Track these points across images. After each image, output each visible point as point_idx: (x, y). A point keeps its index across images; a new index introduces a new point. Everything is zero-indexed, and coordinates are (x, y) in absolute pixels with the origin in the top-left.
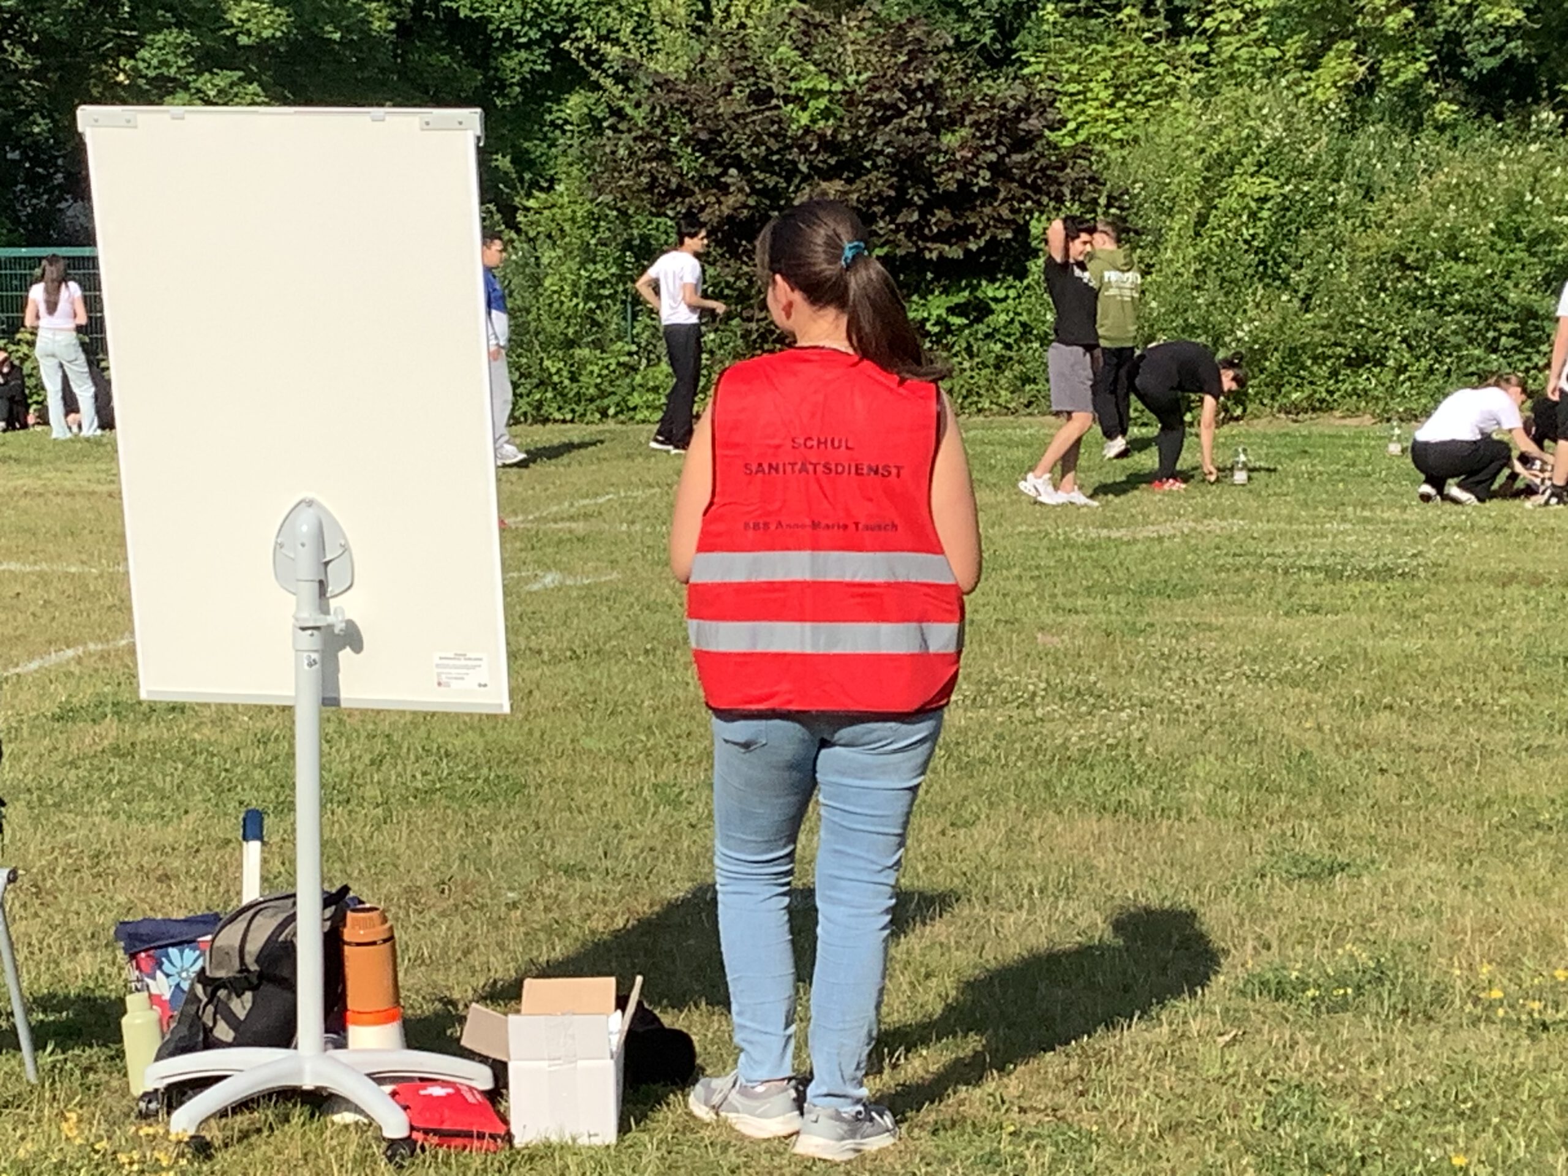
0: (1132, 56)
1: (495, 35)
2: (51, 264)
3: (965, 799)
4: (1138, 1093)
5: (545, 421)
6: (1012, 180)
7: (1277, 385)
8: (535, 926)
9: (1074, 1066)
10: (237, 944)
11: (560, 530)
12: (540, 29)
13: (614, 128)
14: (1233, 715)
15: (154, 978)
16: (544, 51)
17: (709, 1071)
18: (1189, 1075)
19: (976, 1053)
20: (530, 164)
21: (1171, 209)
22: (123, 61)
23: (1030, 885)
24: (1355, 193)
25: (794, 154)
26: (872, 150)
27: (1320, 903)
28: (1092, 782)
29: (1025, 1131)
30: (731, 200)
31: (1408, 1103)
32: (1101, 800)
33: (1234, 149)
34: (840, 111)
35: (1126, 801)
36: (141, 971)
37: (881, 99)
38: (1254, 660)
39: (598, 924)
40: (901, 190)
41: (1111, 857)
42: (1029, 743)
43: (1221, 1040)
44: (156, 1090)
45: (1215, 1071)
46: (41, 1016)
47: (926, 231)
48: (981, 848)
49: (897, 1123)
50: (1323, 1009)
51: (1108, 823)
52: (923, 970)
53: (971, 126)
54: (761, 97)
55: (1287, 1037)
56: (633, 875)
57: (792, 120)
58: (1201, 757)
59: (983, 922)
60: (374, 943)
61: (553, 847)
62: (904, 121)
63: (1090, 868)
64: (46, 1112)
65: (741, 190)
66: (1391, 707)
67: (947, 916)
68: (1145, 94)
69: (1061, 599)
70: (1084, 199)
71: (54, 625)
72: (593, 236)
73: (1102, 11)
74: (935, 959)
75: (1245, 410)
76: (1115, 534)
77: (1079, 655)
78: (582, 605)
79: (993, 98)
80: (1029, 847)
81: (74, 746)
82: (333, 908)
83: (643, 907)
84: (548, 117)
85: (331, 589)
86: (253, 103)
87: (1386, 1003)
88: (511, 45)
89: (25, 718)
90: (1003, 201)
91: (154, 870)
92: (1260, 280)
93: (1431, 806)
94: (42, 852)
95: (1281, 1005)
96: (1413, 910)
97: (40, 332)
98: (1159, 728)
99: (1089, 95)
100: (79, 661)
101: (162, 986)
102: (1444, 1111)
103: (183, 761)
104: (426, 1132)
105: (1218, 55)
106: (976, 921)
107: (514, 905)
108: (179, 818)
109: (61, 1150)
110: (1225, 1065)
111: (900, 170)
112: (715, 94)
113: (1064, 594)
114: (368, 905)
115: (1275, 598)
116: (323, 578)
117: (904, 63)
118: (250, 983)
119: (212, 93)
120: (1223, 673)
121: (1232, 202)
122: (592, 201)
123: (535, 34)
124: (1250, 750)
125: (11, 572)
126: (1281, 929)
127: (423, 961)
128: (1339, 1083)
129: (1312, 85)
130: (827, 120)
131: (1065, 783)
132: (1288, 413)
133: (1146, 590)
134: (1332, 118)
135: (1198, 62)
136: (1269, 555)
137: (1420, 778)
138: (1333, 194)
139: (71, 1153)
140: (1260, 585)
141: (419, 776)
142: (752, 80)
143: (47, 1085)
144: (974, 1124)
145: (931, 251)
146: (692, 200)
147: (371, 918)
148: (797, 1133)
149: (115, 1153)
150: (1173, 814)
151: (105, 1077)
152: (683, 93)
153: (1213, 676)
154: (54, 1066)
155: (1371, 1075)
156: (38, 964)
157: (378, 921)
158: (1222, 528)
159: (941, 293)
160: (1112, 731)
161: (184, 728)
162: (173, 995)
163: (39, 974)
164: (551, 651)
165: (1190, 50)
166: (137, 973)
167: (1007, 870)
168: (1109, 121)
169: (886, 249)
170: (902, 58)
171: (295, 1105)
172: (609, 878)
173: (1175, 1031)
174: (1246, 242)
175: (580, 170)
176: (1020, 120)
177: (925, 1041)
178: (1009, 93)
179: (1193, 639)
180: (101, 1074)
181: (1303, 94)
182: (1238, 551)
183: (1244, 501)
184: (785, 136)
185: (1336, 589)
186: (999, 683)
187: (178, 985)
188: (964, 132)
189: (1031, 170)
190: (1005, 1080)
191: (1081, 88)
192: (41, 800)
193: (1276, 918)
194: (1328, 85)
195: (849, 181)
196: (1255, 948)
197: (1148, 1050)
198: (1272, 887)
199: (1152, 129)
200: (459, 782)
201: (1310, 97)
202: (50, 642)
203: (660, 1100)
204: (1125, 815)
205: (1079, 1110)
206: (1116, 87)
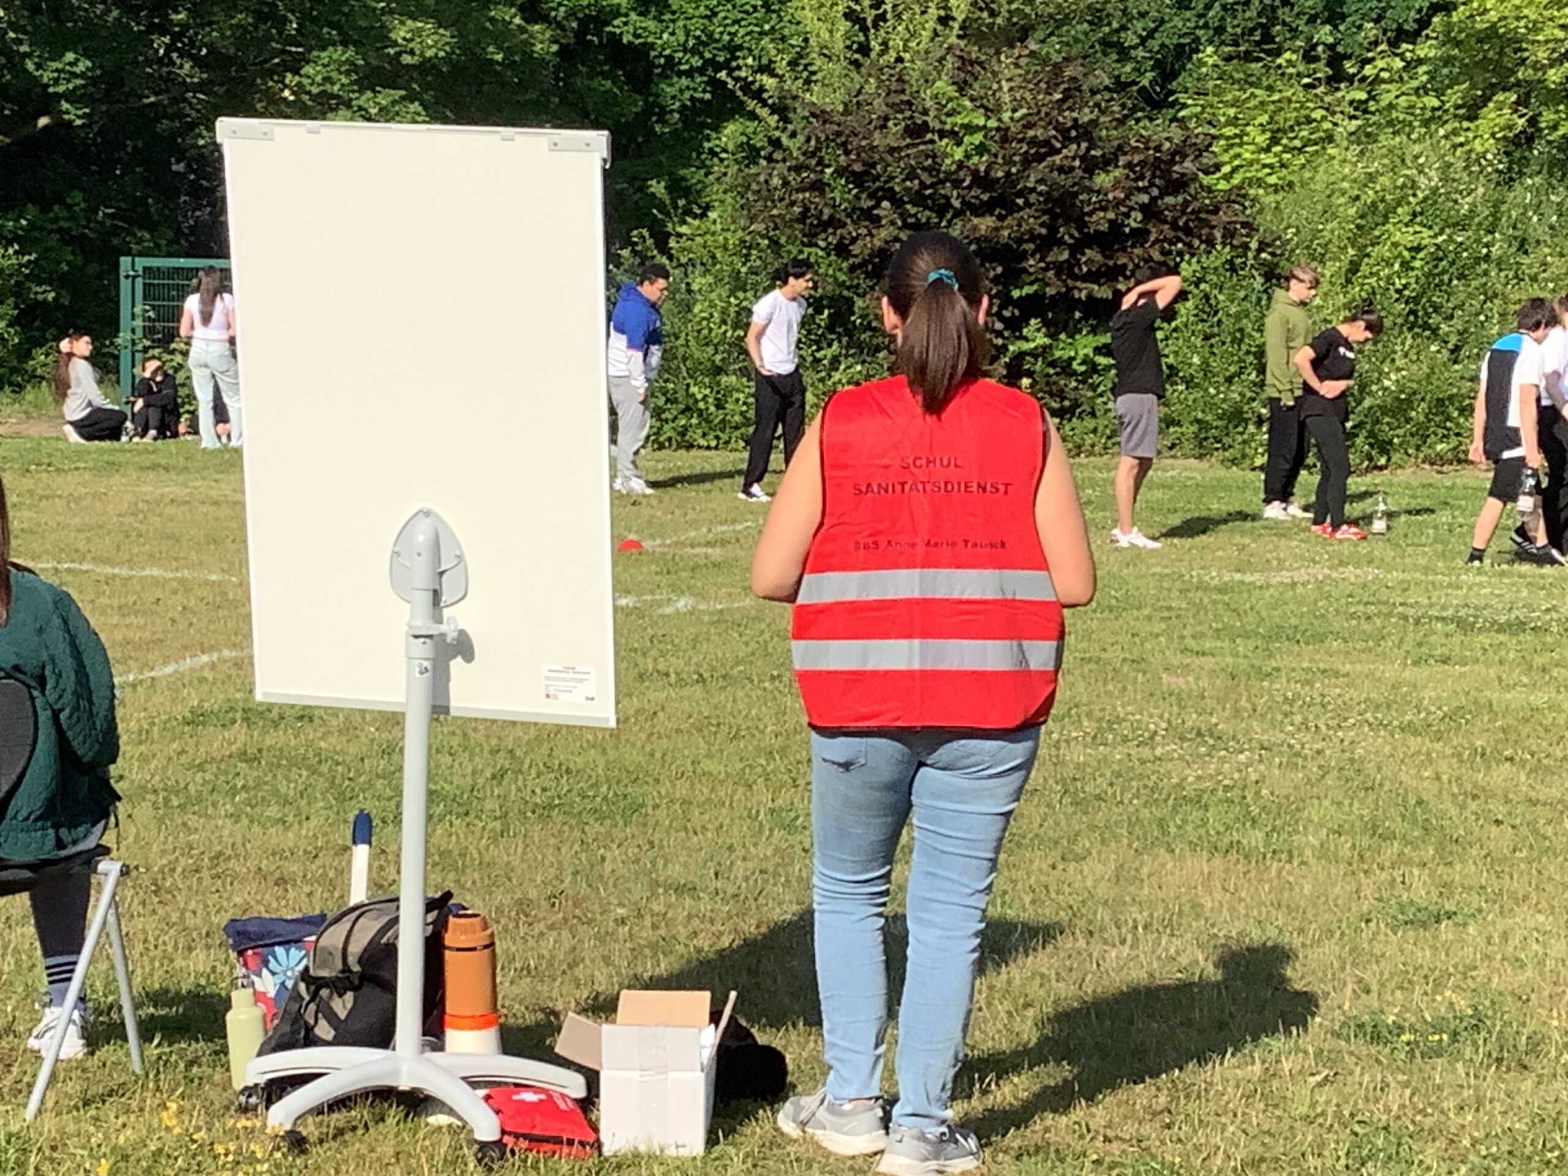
0: (1290, 101)
1: (656, 61)
2: (207, 275)
3: (1077, 834)
4: (1224, 1128)
5: (690, 446)
6: (1165, 222)
7: (1422, 435)
8: (642, 942)
9: (1163, 1099)
10: (341, 946)
11: (696, 555)
12: (702, 57)
13: (769, 159)
14: (1352, 761)
15: (259, 975)
16: (705, 79)
17: (800, 1088)
18: (1278, 1113)
19: (1065, 1081)
20: (686, 192)
21: (1323, 255)
22: (289, 76)
23: (1135, 921)
24: (1510, 246)
25: (947, 189)
26: (1025, 187)
27: (1423, 949)
28: (1204, 822)
29: (1108, 1159)
30: (884, 233)
31: (1494, 1149)
32: (1213, 840)
33: (1388, 197)
34: (994, 148)
35: (1238, 842)
36: (247, 967)
37: (1036, 137)
38: (1378, 707)
39: (704, 943)
40: (1053, 229)
41: (1217, 896)
42: (1146, 781)
43: (1313, 1080)
44: (256, 1085)
45: (1303, 1110)
46: (152, 1010)
47: (1076, 270)
48: (1089, 883)
49: (982, 1146)
50: (1418, 1054)
51: (1218, 862)
52: (1022, 1000)
53: (1124, 167)
54: (916, 131)
55: (1379, 1079)
56: (742, 898)
57: (946, 155)
58: (1316, 801)
59: (1085, 954)
60: (474, 949)
61: (665, 865)
62: (1057, 159)
63: (1196, 906)
64: (148, 1102)
65: (893, 223)
66: (1510, 759)
67: (1050, 948)
68: (1302, 139)
69: (1190, 642)
70: (1235, 242)
71: (192, 631)
72: (744, 264)
73: (1262, 55)
74: (1034, 990)
75: (1389, 460)
76: (1248, 578)
77: (1203, 697)
78: (712, 631)
79: (1148, 140)
80: (1138, 882)
81: (202, 750)
82: (435, 913)
83: (750, 927)
84: (706, 145)
85: (445, 598)
86: (415, 122)
87: (1481, 1050)
88: (672, 70)
89: (156, 720)
90: (1153, 244)
91: (272, 873)
92: (1410, 329)
93: (1544, 859)
94: (164, 851)
95: (1373, 1049)
96: (1517, 960)
97: (194, 342)
98: (1277, 772)
99: (1245, 139)
100: (213, 666)
101: (267, 984)
102: (1529, 1158)
103: (308, 768)
104: (517, 1136)
105: (1377, 102)
106: (1079, 953)
107: (623, 921)
108: (300, 823)
109: (159, 1138)
110: (1313, 1105)
111: (1052, 208)
112: (871, 127)
113: (1194, 637)
114: (470, 912)
115: (1405, 648)
116: (437, 587)
117: (1058, 101)
118: (351, 983)
119: (373, 111)
120: (1346, 719)
121: (1384, 251)
122: (744, 229)
123: (696, 62)
124: (1366, 796)
125: (152, 577)
126: (1382, 974)
127: (529, 972)
128: (1426, 1128)
129: (1471, 135)
130: (982, 156)
131: (1179, 822)
132: (1432, 464)
133: (1276, 633)
134: (1490, 169)
135: (1356, 109)
136: (1401, 604)
137: (1535, 832)
138: (1487, 246)
139: (170, 1141)
140: (1390, 634)
141: (538, 791)
142: (908, 114)
143: (151, 1076)
144: (1057, 1151)
145: (1080, 290)
146: (843, 231)
147: (472, 924)
148: (882, 1152)
149: (212, 1144)
150: (1284, 856)
151: (210, 1071)
152: (839, 125)
153: (1336, 722)
154: (160, 1058)
155: (1459, 1121)
156: (152, 960)
157: (478, 927)
158: (1357, 577)
159: (1088, 333)
160: (1230, 774)
161: (311, 737)
162: (278, 993)
163: (153, 969)
164: (678, 674)
165: (1348, 97)
166: (244, 970)
167: (1115, 905)
168: (1265, 166)
169: (1035, 287)
170: (1058, 96)
171: (391, 1106)
172: (718, 898)
173: (1267, 1069)
174: (1397, 291)
175: (734, 198)
176: (1175, 163)
177: (1016, 1069)
178: (1166, 135)
179: (1318, 685)
180: (204, 1068)
181: (1462, 145)
182: (1371, 599)
183: (1380, 549)
184: (939, 171)
185: (1466, 640)
186: (1120, 721)
187: (283, 984)
188: (1117, 173)
189: (1183, 213)
190: (1093, 1110)
191: (1237, 131)
192: (166, 800)
193: (1377, 962)
194: (1486, 136)
195: (1001, 218)
196: (1354, 991)
197: (1238, 1087)
198: (1376, 934)
199: (1307, 174)
200: (578, 799)
201: (1468, 147)
202: (186, 648)
203: (749, 1115)
204: (1235, 856)
205: (1163, 1142)
206: (1273, 132)
